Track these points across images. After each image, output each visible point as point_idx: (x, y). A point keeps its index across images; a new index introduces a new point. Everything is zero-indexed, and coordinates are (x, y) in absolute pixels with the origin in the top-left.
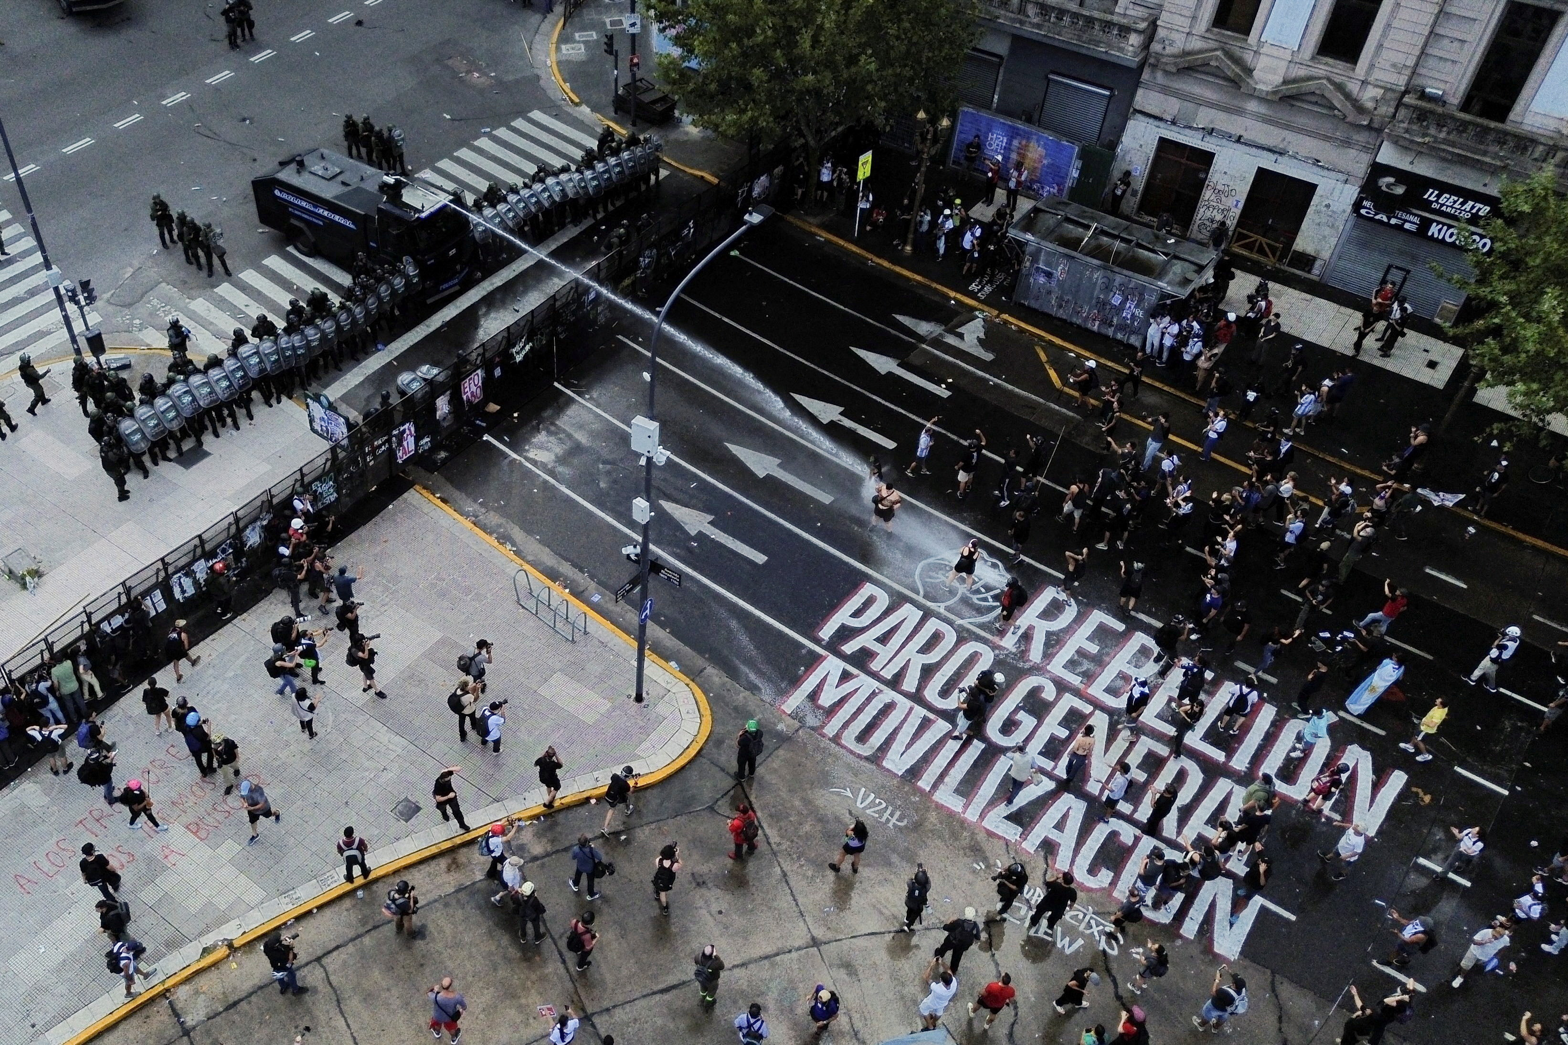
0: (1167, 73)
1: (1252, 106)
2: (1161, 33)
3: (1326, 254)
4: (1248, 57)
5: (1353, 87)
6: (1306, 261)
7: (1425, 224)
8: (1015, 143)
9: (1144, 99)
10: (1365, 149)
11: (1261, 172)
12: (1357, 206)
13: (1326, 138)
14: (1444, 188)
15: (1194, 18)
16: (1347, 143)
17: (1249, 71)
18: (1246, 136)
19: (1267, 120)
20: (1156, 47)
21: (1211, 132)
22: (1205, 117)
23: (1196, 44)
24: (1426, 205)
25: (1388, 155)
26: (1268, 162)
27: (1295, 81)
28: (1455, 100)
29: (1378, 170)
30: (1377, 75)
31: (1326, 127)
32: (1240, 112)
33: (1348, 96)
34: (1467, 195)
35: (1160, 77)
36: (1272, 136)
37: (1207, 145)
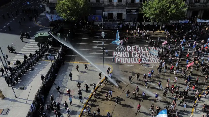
0: (107, 7)
1: (115, 8)
2: (105, 4)
3: (125, 19)
4: (113, 4)
5: (122, 4)
6: (124, 20)
7: (132, 13)
8: (95, 17)
9: (105, 10)
10: (125, 8)
11: (117, 13)
12: (126, 13)
13: (122, 9)
14: (132, 10)
15: (107, 2)
16: (123, 9)
17: (114, 5)
18: (115, 10)
19: (116, 8)
20: (105, 5)
21: (112, 11)
22: (111, 10)
23: (108, 4)
24: (132, 12)
25: (127, 8)
26: (118, 12)
27: (118, 4)
28: (130, 3)
29: (127, 10)
30: (124, 2)
31: (121, 8)
32: (114, 9)
33: (122, 5)
34: (134, 10)
35: (106, 8)
36: (117, 10)
37: (112, 12)
